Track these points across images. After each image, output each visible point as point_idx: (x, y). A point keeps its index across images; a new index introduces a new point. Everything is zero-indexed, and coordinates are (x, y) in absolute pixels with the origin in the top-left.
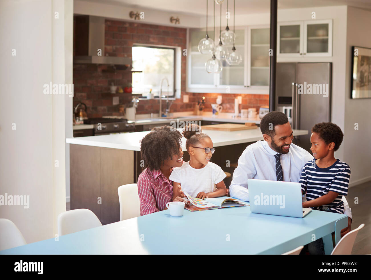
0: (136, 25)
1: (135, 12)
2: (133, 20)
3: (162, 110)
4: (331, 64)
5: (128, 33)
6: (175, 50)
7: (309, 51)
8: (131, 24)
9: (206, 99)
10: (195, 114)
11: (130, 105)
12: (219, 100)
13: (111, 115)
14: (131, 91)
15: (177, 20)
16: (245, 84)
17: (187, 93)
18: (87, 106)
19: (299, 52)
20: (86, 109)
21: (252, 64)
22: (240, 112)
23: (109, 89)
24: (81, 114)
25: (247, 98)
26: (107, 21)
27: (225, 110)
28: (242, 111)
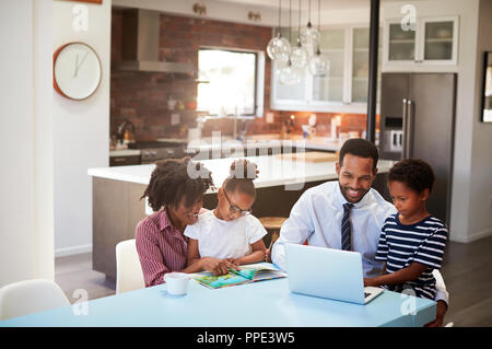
0: (203, 22)
1: (201, 5)
2: (197, 15)
3: (238, 132)
4: (456, 75)
5: (193, 32)
6: (256, 55)
7: (426, 58)
8: (197, 20)
9: (296, 119)
10: (281, 138)
11: (194, 125)
12: (312, 120)
13: (169, 137)
14: (195, 107)
15: (257, 16)
16: (345, 100)
17: (271, 111)
18: (136, 126)
19: (413, 59)
20: (133, 130)
21: (354, 75)
22: (338, 136)
23: (166, 104)
24: (126, 135)
25: (348, 118)
26: (163, 16)
27: (320, 134)
28: (341, 135)
